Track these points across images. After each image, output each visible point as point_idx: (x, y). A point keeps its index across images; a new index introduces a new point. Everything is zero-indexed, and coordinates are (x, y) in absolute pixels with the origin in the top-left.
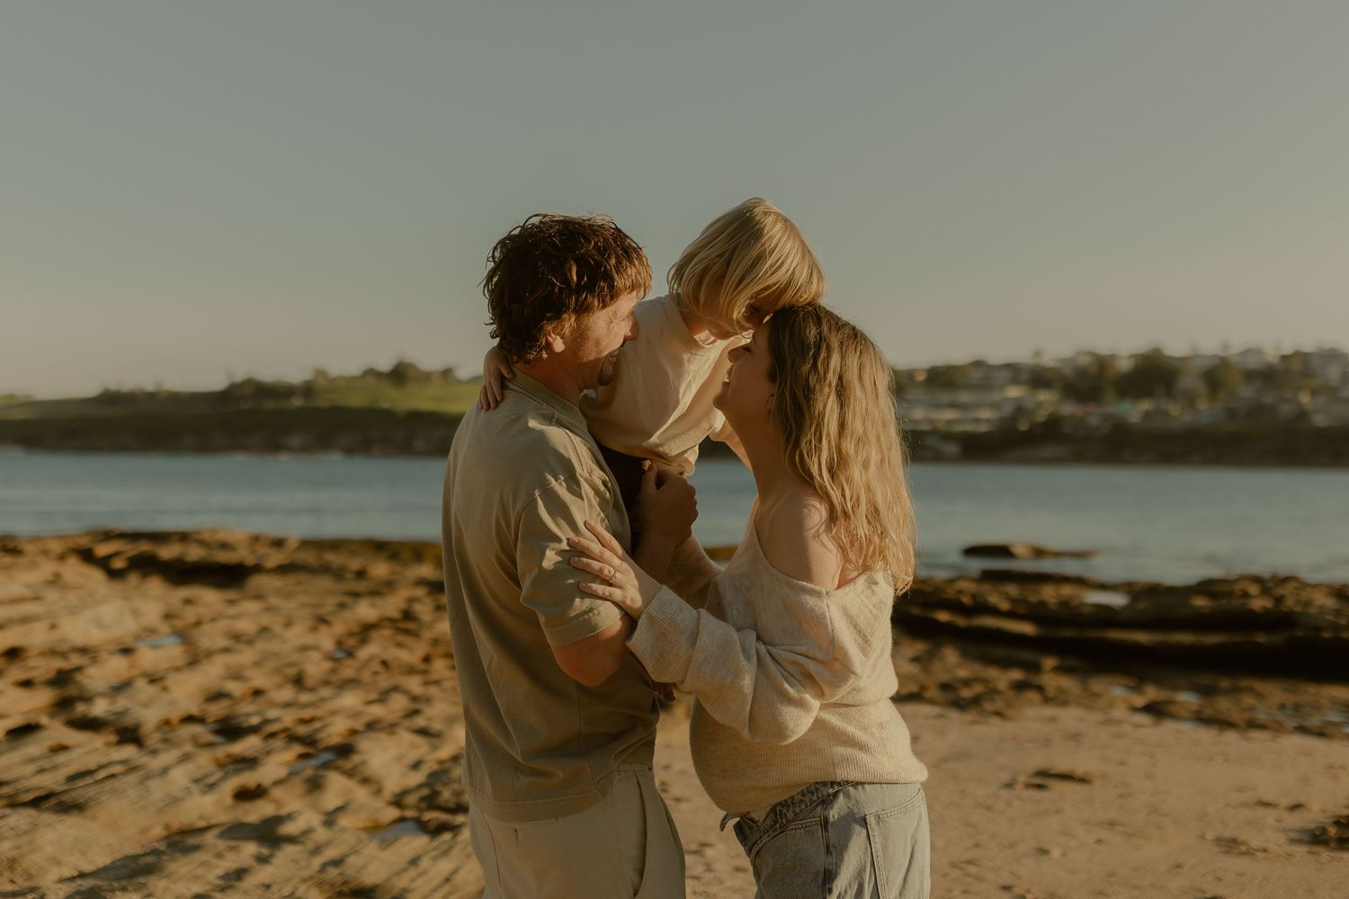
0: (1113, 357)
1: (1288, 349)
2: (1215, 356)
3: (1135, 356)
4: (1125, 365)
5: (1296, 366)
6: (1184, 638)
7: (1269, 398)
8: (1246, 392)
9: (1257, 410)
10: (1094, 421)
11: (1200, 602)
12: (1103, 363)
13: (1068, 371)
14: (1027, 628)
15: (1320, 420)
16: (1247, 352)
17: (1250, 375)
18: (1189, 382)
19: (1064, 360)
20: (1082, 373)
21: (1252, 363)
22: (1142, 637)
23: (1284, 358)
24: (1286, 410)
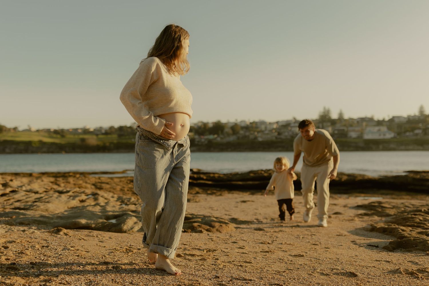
0: (208, 123)
1: (251, 121)
2: (234, 123)
3: (213, 123)
4: (211, 125)
5: (254, 125)
6: (251, 183)
7: (247, 134)
8: (242, 132)
9: (245, 137)
10: (203, 140)
11: (252, 175)
12: (205, 125)
13: (196, 127)
14: (210, 183)
15: (260, 139)
16: (242, 122)
17: (243, 128)
18: (227, 130)
19: (195, 124)
20: (200, 128)
21: (243, 125)
22: (240, 183)
23: (251, 123)
24: (252, 137)
